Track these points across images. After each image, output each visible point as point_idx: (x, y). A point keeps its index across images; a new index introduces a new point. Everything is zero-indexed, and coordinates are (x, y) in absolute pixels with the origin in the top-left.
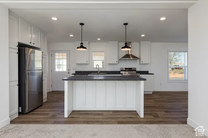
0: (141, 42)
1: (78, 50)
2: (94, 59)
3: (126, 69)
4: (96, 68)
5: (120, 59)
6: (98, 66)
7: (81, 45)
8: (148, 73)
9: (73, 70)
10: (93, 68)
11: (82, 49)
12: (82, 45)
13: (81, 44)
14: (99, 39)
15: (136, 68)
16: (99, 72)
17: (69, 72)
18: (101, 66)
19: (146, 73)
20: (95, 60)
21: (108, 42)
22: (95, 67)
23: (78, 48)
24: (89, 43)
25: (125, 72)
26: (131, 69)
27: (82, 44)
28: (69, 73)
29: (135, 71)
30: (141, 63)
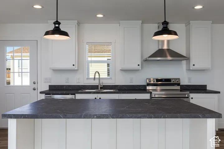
0: (191, 22)
1: (48, 40)
2: (89, 59)
3: (158, 80)
4: (95, 78)
5: (146, 60)
6: (97, 75)
7: (55, 27)
8: (206, 90)
9: (45, 82)
10: (88, 79)
11: (57, 37)
12: (58, 27)
13: (55, 23)
14: (100, 16)
15: (179, 79)
16: (101, 88)
17: (36, 88)
18: (104, 75)
19: (201, 89)
20: (92, 62)
21: (121, 22)
22: (92, 76)
23: (47, 33)
24: (79, 24)
25: (154, 88)
26: (169, 80)
27: (59, 24)
28: (34, 89)
29: (179, 84)
30: (192, 67)
